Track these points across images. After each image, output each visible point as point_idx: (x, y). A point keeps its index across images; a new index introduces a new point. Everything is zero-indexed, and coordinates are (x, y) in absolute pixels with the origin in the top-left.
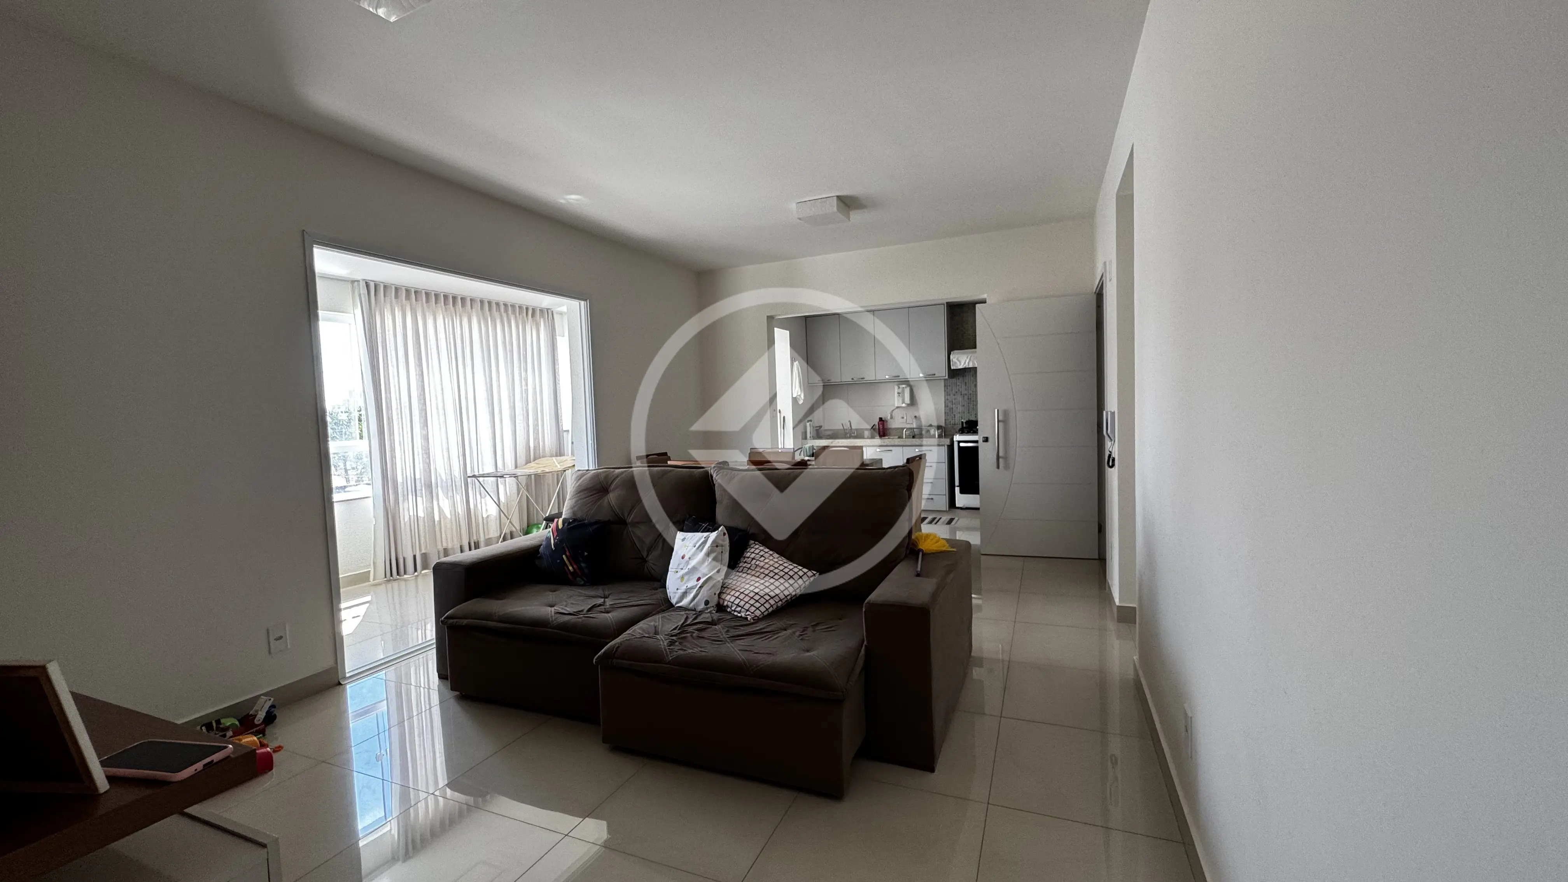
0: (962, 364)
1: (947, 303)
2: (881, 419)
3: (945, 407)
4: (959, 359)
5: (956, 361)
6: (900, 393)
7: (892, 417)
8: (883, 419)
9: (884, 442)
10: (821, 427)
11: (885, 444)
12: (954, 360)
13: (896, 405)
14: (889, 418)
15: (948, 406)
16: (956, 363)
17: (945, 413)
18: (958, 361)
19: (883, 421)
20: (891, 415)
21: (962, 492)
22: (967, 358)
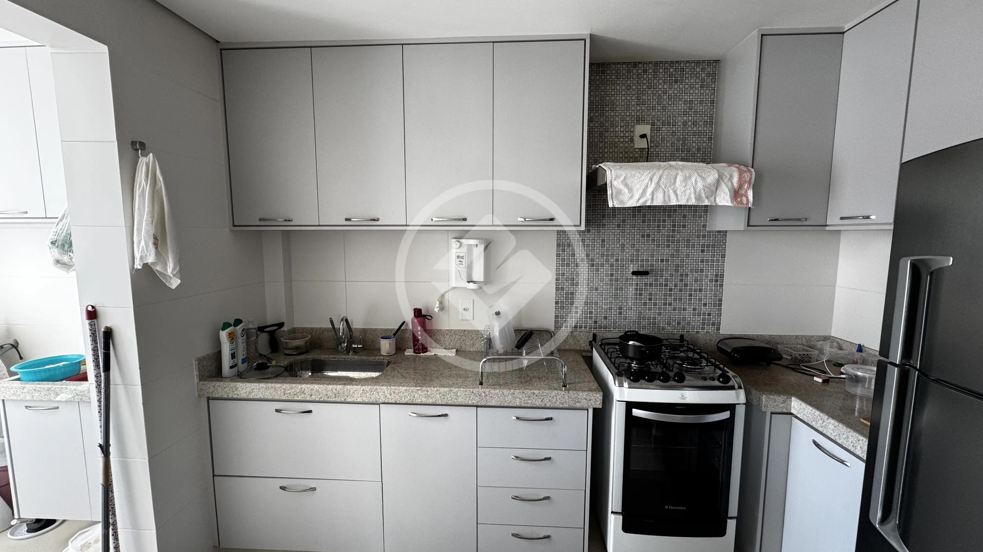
0: (637, 196)
1: (592, 37)
2: (418, 313)
3: (557, 289)
4: (629, 182)
5: (622, 187)
6: (462, 257)
7: (442, 308)
8: (423, 313)
9: (427, 396)
10: (281, 325)
11: (430, 401)
12: (615, 183)
13: (454, 284)
14: (436, 310)
15: (562, 289)
16: (619, 192)
17: (557, 303)
18: (626, 185)
19: (425, 316)
20: (441, 303)
21: (627, 528)
22: (651, 180)
